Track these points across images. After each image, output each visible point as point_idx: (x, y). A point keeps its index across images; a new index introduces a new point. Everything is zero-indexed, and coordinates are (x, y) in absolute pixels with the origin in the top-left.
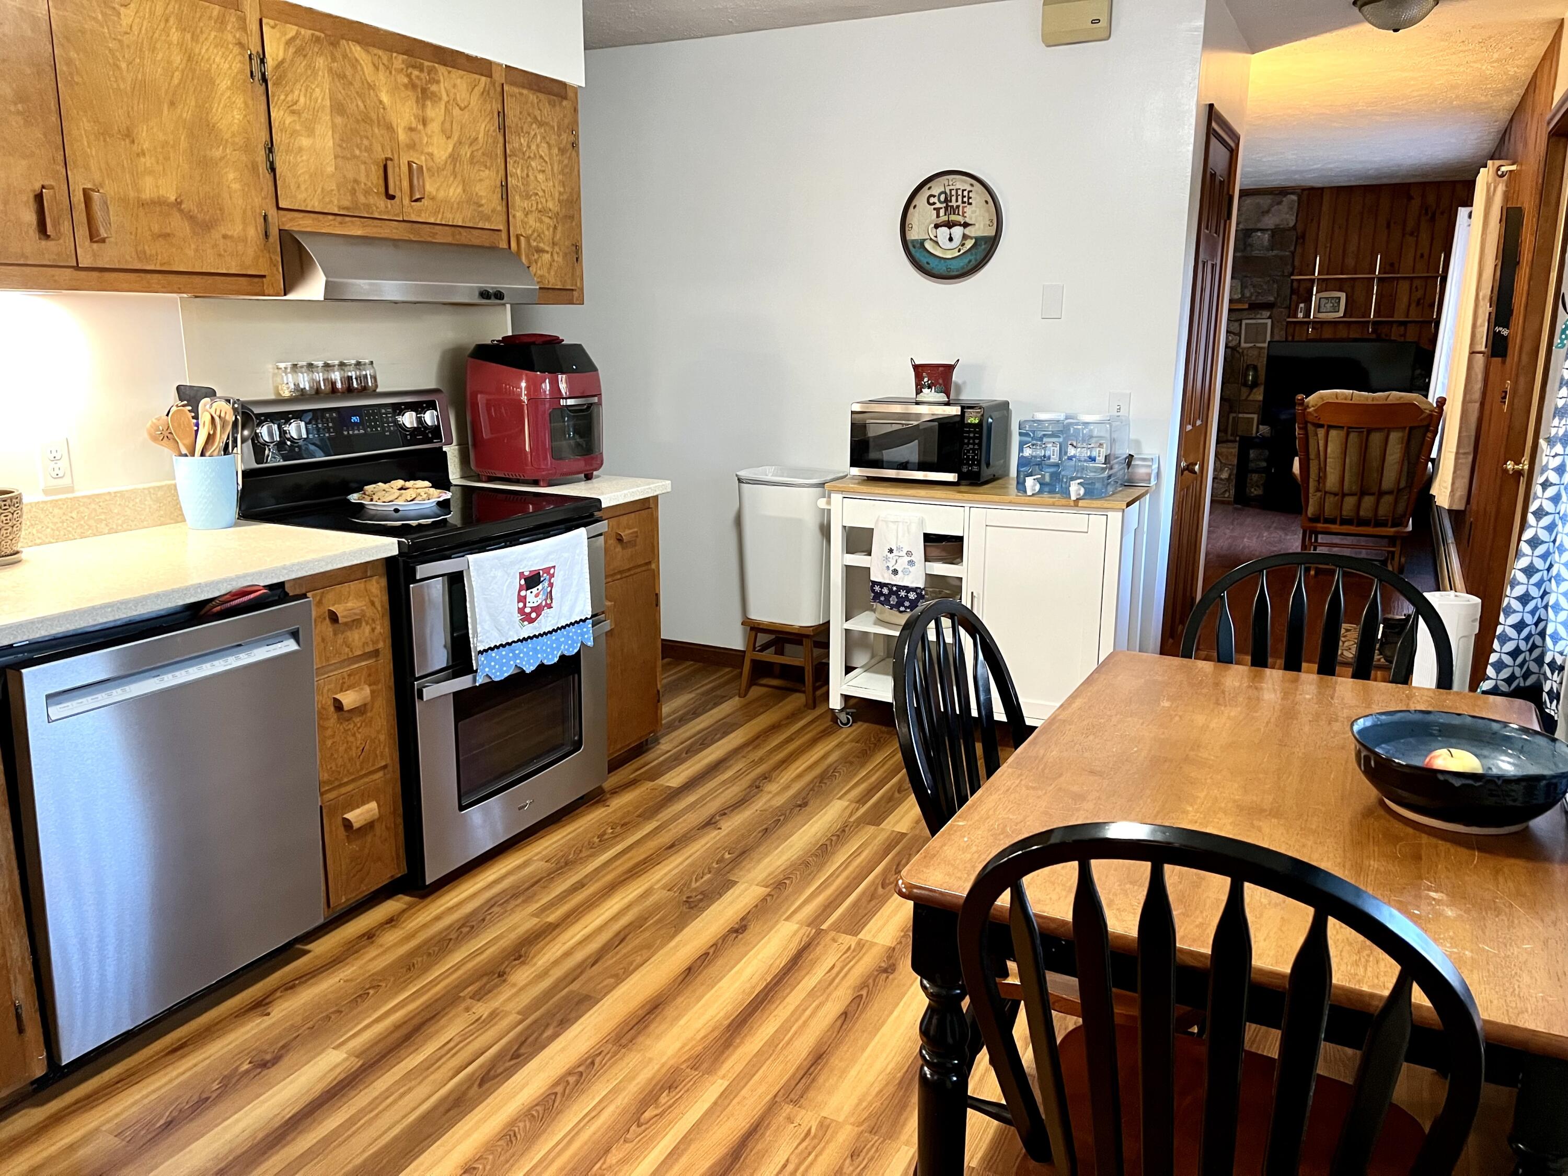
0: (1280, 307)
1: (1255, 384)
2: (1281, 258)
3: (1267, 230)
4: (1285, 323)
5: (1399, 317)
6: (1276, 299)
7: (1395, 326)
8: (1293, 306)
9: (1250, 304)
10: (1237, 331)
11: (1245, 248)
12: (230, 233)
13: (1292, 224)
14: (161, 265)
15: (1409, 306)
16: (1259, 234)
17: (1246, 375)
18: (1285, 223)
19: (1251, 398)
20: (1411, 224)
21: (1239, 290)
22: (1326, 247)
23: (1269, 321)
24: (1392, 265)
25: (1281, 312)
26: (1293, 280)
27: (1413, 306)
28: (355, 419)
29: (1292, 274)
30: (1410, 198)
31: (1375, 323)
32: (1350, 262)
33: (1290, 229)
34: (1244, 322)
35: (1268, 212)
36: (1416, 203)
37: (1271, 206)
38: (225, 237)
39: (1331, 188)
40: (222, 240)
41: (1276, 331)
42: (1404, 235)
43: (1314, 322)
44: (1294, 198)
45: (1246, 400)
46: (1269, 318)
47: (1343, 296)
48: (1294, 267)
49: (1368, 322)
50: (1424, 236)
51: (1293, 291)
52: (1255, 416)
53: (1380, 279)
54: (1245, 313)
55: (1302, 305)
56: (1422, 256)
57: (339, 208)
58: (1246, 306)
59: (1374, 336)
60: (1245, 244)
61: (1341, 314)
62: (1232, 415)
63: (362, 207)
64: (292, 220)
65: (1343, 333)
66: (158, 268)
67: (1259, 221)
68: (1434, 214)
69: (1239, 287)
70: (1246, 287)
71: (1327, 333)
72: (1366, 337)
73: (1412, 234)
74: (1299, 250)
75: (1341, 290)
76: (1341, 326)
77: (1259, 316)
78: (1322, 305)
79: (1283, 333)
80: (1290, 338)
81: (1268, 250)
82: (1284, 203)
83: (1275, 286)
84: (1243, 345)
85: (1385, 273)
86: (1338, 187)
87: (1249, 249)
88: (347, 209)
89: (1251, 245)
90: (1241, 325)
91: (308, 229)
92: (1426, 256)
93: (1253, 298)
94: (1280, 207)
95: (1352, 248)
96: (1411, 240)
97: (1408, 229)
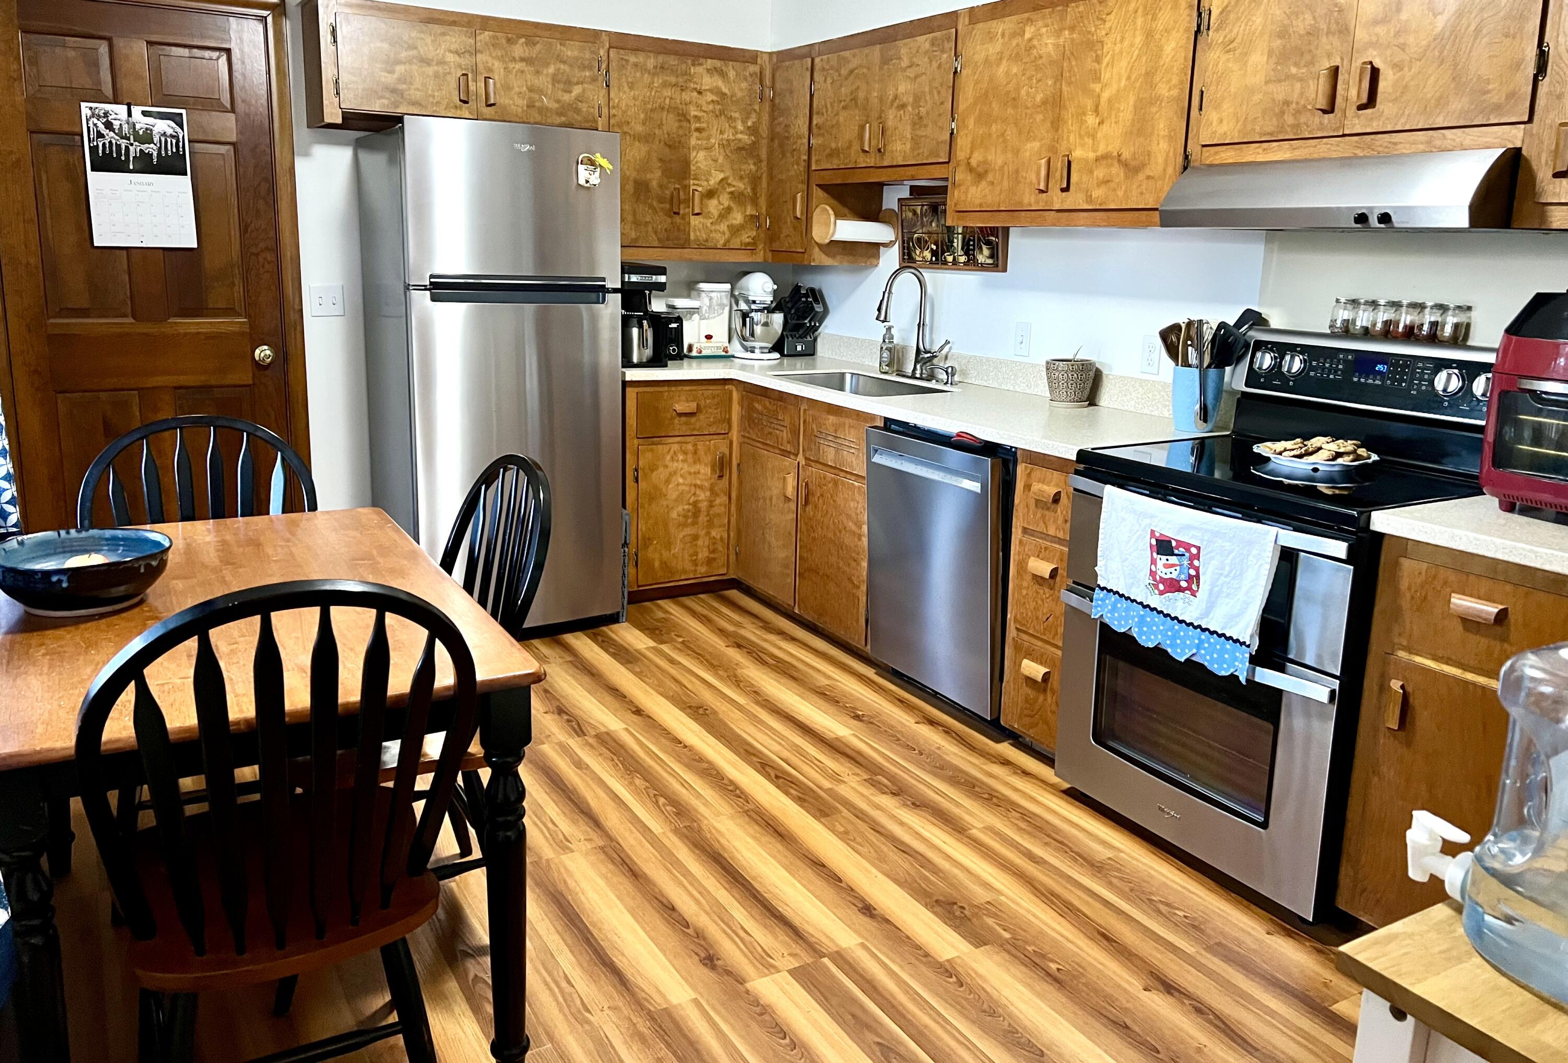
12: (1151, 174)
14: (1100, 205)
28: (1379, 367)
38: (1148, 178)
40: (1145, 181)
57: (1261, 134)
63: (1289, 129)
64: (1216, 153)
66: (1098, 207)
88: (1271, 134)
91: (1231, 161)
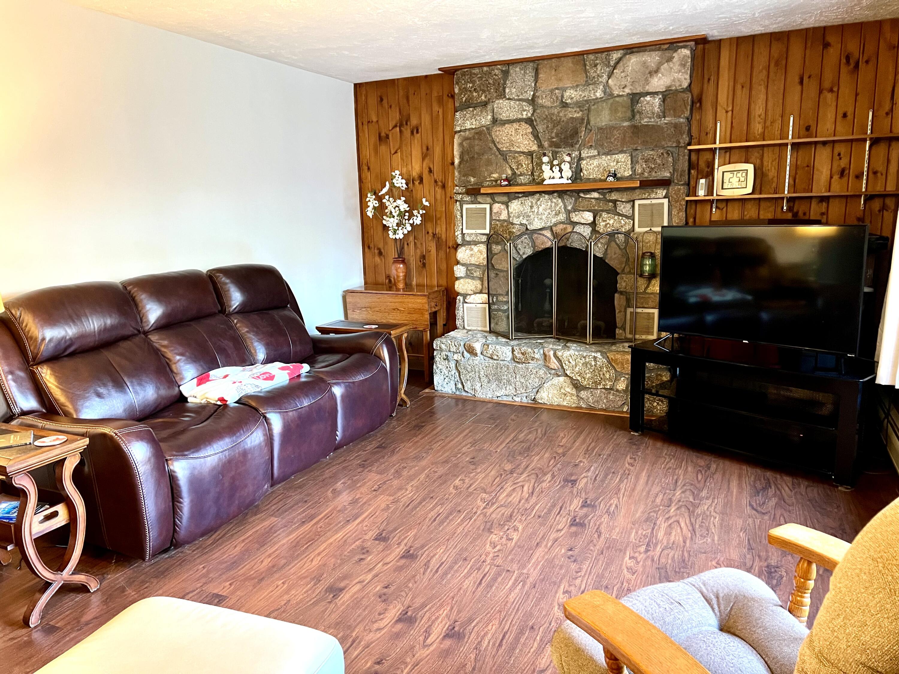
0: (678, 184)
1: (652, 276)
2: (676, 126)
3: (656, 93)
4: (684, 203)
5: (819, 190)
6: (672, 175)
7: (814, 203)
8: (692, 183)
9: (641, 182)
10: (629, 213)
11: (634, 116)
13: (685, 84)
15: (831, 177)
16: (648, 98)
17: (642, 265)
18: (677, 84)
19: (649, 291)
20: (828, 80)
21: (629, 166)
22: (727, 112)
23: (666, 201)
24: (808, 128)
25: (680, 189)
26: (690, 151)
27: (836, 177)
29: (689, 144)
30: (826, 45)
31: (790, 200)
32: (758, 128)
33: (684, 91)
34: (637, 203)
35: (657, 71)
36: (833, 53)
37: (660, 64)
39: (731, 39)
41: (674, 212)
42: (821, 92)
43: (718, 200)
44: (686, 52)
45: (645, 292)
46: (665, 197)
47: (750, 167)
48: (691, 137)
49: (783, 198)
50: (846, 90)
51: (691, 166)
52: (656, 312)
53: (793, 145)
54: (638, 192)
55: (702, 181)
56: (845, 115)
58: (638, 185)
59: (789, 216)
60: (633, 111)
61: (749, 190)
62: (630, 310)
65: (751, 212)
67: (647, 82)
68: (857, 66)
69: (629, 162)
70: (637, 162)
71: (734, 214)
72: (779, 216)
73: (831, 90)
74: (696, 116)
75: (747, 162)
76: (749, 206)
77: (653, 196)
78: (726, 180)
79: (683, 214)
80: (691, 220)
81: (659, 117)
82: (675, 60)
83: (670, 159)
84: (637, 229)
85: (799, 138)
86: (738, 38)
87: (637, 117)
89: (640, 113)
90: (633, 206)
92: (850, 116)
93: (646, 174)
94: (671, 64)
95: (758, 110)
96: (829, 96)
97: (827, 84)
